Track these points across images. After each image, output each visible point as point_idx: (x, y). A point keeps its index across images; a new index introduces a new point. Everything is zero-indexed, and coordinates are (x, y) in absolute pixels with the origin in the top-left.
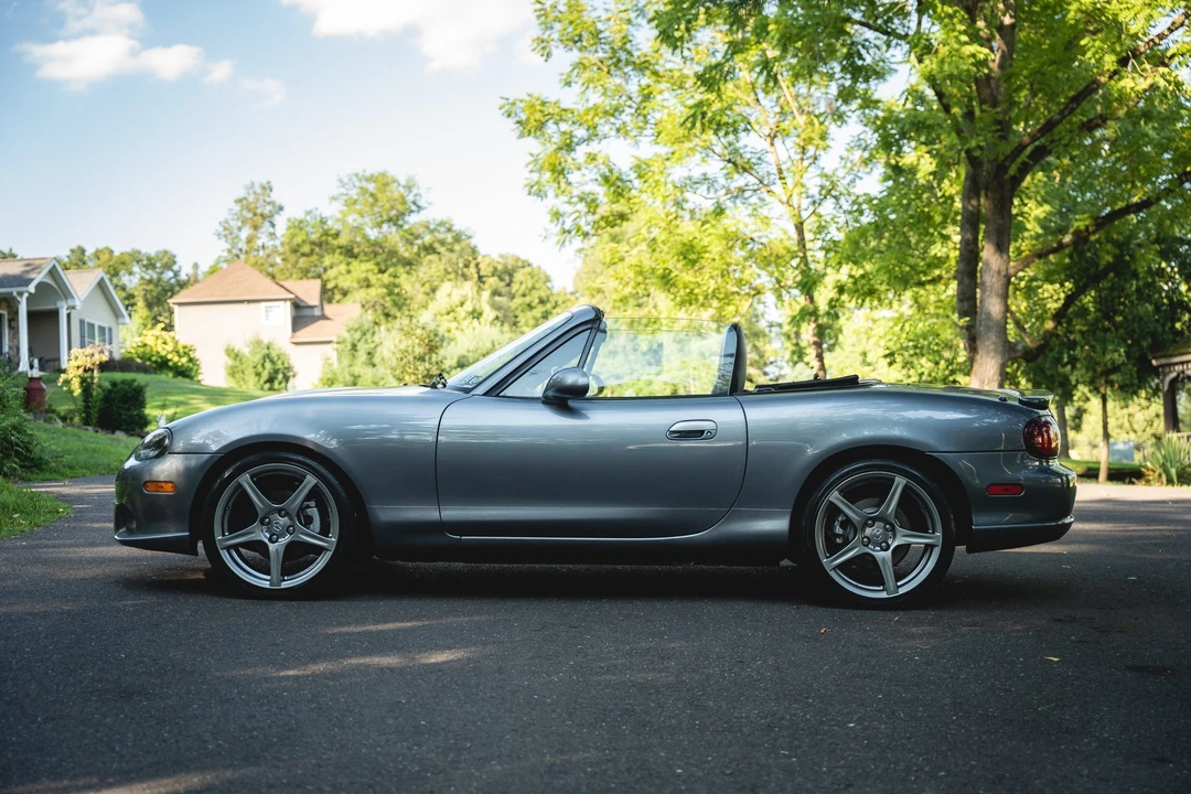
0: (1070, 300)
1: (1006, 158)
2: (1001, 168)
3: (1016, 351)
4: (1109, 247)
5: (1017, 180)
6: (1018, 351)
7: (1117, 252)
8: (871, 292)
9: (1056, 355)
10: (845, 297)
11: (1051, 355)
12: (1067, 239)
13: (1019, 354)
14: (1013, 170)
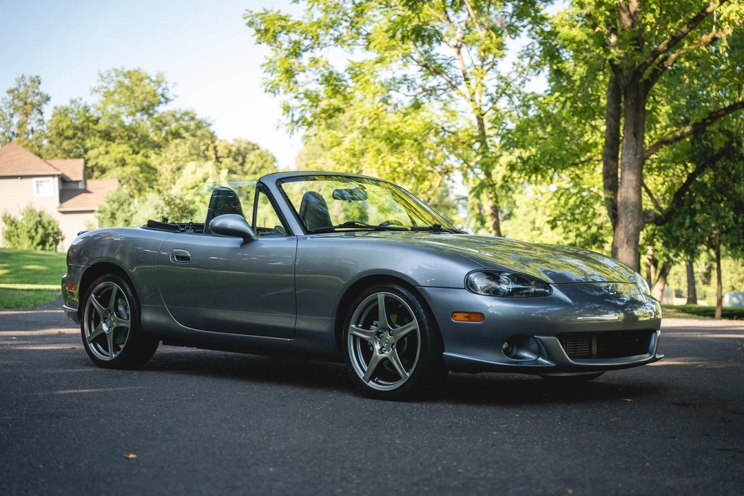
0: (691, 177)
1: (640, 67)
2: (637, 73)
3: (648, 217)
4: (721, 135)
5: (649, 84)
6: (650, 217)
7: (727, 139)
8: (536, 170)
9: (681, 221)
10: (515, 174)
11: (677, 220)
12: (688, 129)
13: (651, 220)
14: (646, 76)
